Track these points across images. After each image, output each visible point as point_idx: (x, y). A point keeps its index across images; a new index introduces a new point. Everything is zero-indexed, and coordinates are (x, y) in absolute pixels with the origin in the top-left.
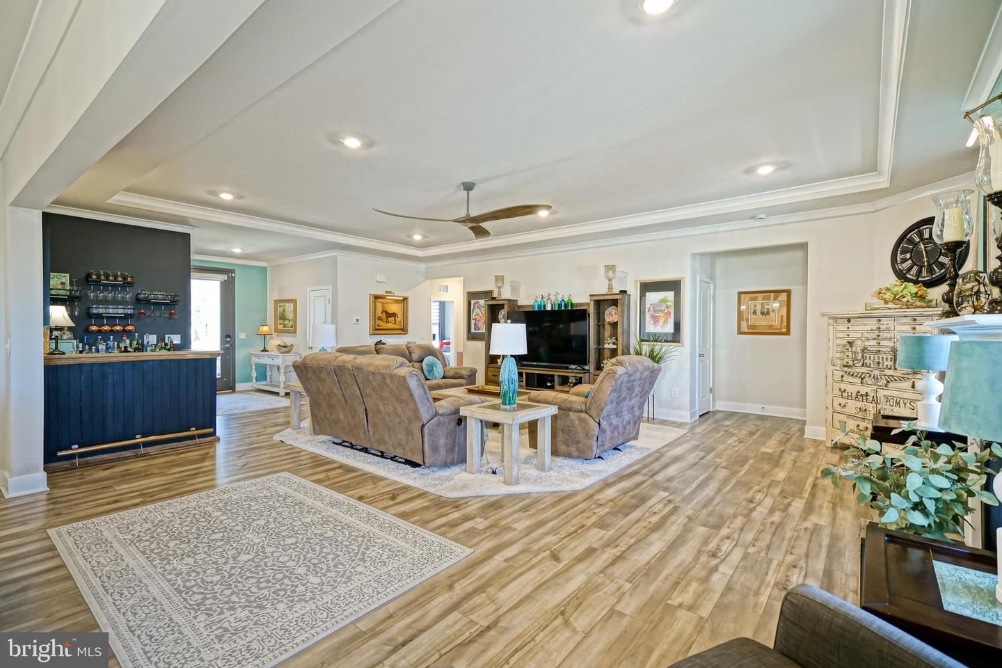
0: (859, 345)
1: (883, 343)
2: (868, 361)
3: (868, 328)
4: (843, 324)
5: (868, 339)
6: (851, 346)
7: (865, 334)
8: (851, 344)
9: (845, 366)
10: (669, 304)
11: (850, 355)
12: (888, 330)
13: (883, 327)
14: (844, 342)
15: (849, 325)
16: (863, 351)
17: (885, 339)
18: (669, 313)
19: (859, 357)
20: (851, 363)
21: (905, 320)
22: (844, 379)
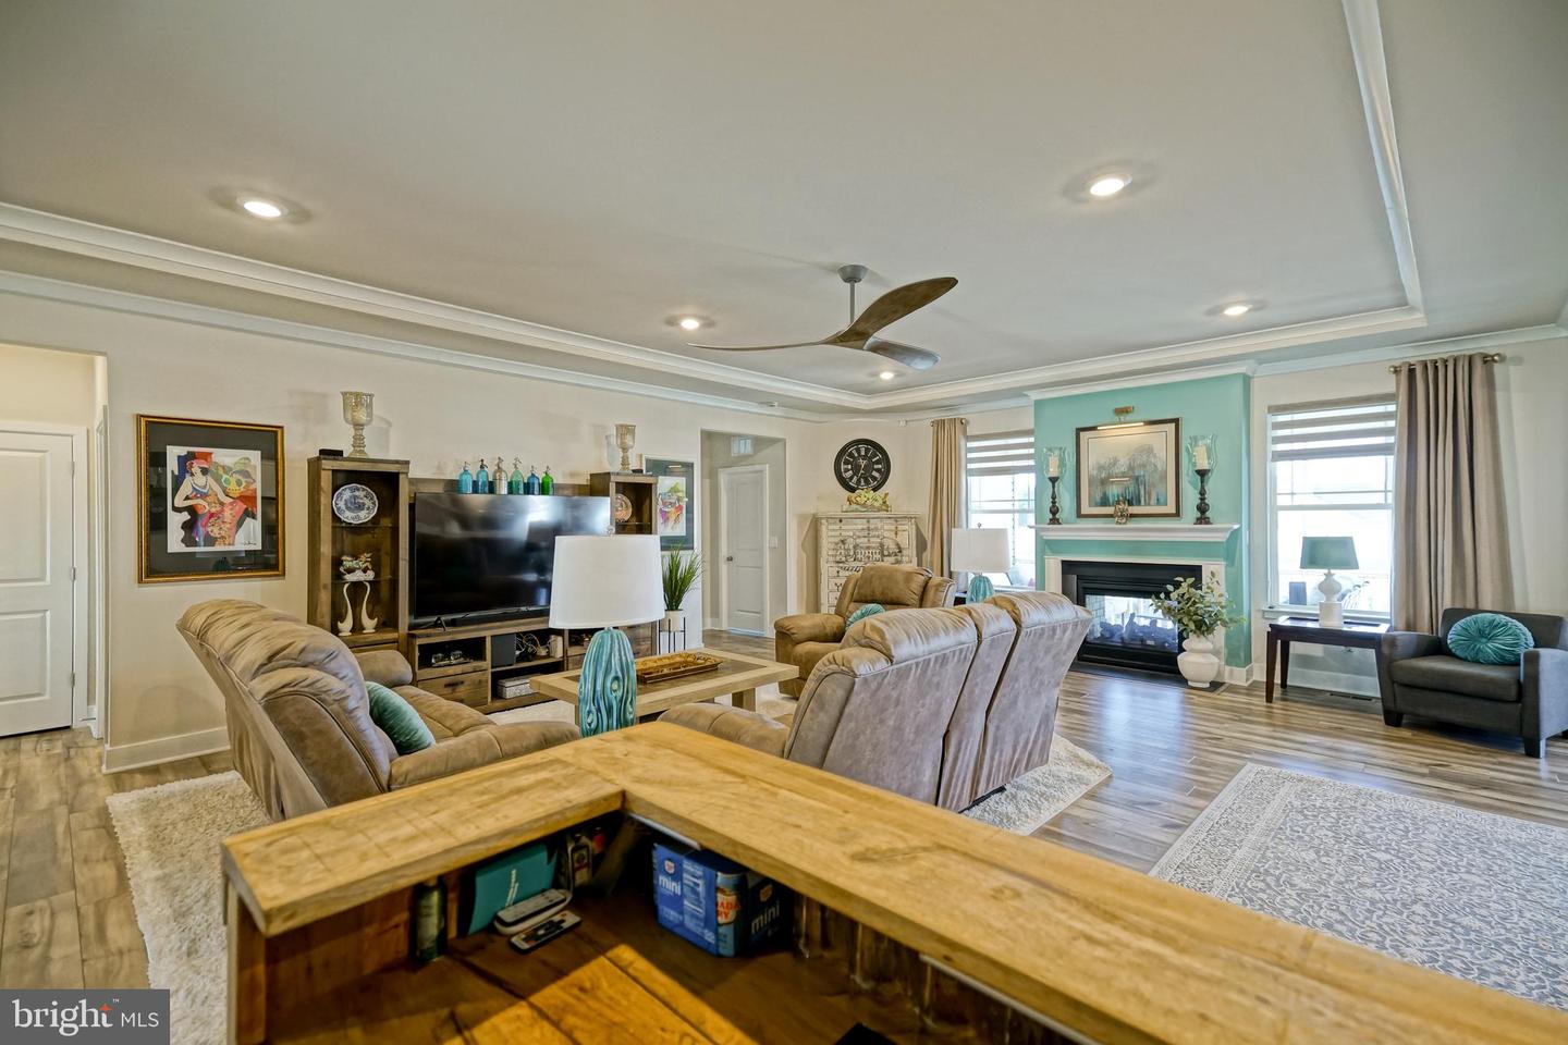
0: (850, 543)
1: (872, 540)
2: (859, 556)
3: (860, 527)
4: (835, 523)
5: (859, 537)
6: (844, 544)
7: (857, 533)
8: (843, 542)
9: (838, 562)
10: (680, 494)
11: (843, 551)
12: (876, 529)
13: (872, 527)
14: (837, 540)
15: (841, 525)
16: (854, 547)
17: (874, 537)
18: (680, 508)
19: (852, 553)
20: (844, 559)
21: (889, 521)
22: (841, 574)
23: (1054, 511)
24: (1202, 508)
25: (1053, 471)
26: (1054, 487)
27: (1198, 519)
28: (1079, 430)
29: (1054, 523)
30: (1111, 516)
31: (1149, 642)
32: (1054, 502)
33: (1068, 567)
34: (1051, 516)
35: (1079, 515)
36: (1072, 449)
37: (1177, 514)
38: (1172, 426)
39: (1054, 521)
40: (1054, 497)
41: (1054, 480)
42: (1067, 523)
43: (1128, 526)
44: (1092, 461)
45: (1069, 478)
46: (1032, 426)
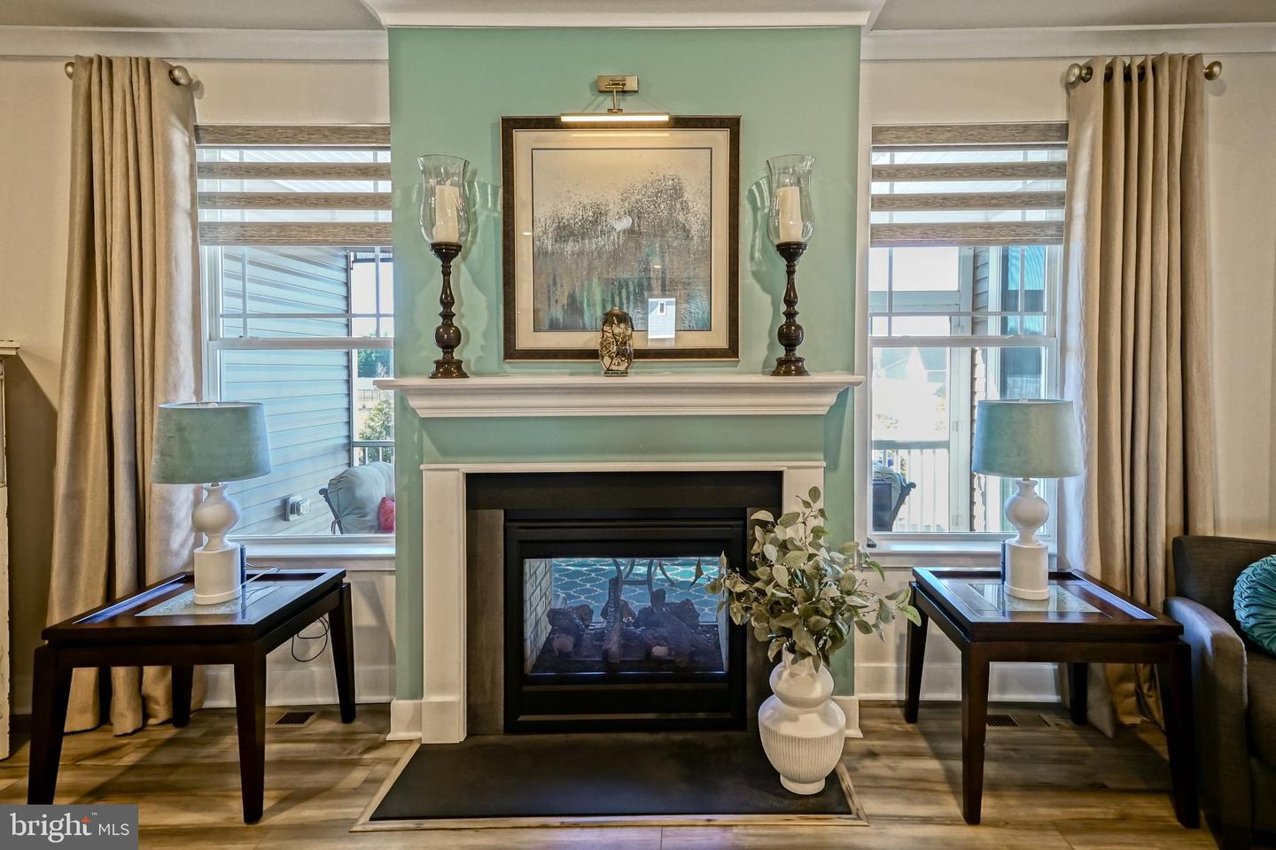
23: (448, 339)
24: (789, 337)
25: (447, 231)
26: (446, 273)
27: (781, 362)
28: (511, 125)
29: (447, 374)
30: (592, 354)
31: (659, 651)
32: (447, 316)
33: (480, 489)
34: (439, 354)
35: (511, 352)
36: (489, 174)
37: (732, 351)
38: (721, 137)
39: (449, 367)
40: (447, 301)
41: (446, 252)
42: (479, 374)
43: (633, 379)
44: (543, 212)
45: (483, 253)
46: (383, 119)
